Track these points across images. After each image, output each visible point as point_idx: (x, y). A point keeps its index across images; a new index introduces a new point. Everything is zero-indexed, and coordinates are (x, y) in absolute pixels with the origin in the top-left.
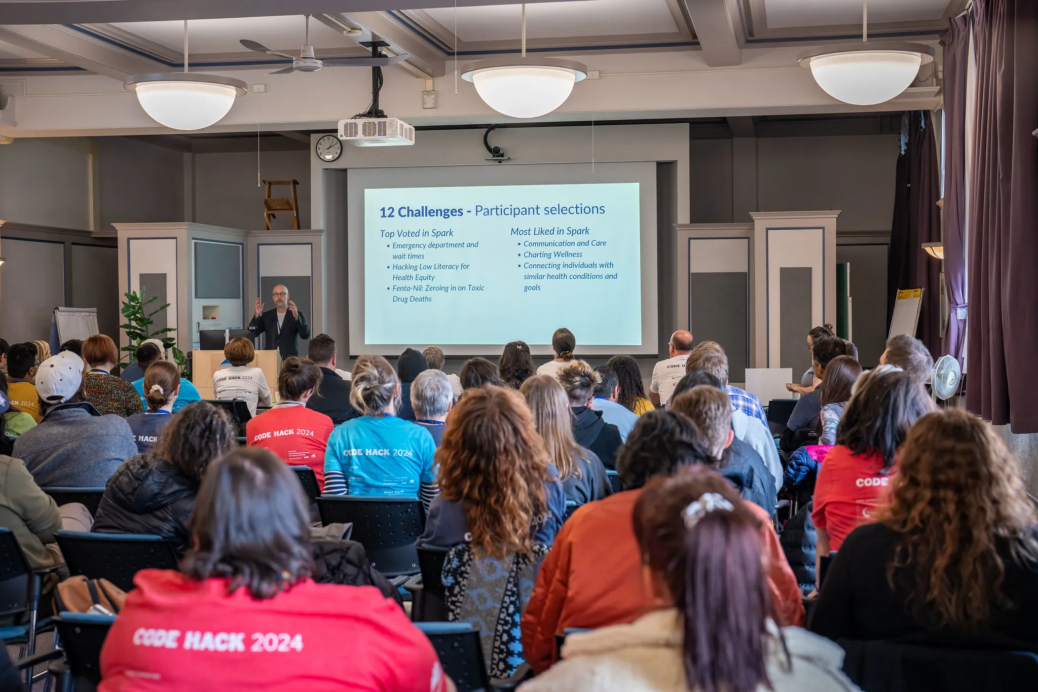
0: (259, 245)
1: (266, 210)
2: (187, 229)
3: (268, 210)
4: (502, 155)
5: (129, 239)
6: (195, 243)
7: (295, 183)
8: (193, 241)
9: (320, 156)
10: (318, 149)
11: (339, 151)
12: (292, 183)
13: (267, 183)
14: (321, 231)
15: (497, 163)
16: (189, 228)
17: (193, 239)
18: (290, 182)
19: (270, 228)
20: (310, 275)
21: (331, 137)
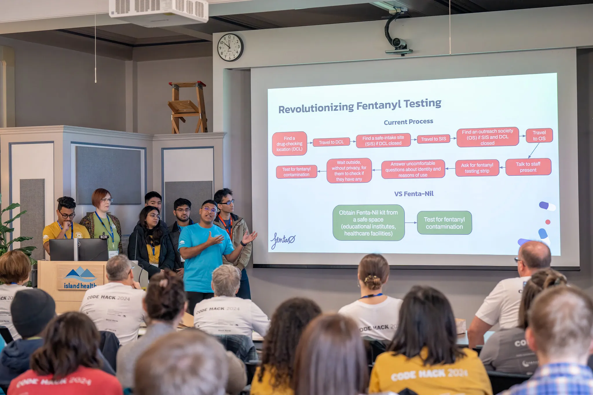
0: (163, 149)
1: (173, 113)
2: (64, 132)
3: (175, 114)
4: (405, 47)
5: (10, 144)
6: (77, 147)
7: (201, 85)
8: (74, 146)
9: (221, 55)
10: (219, 49)
11: (239, 50)
12: (197, 84)
13: (173, 85)
14: (222, 134)
15: (399, 56)
16: (65, 131)
17: (72, 142)
18: (195, 84)
19: (177, 132)
20: (213, 180)
21: (231, 35)
